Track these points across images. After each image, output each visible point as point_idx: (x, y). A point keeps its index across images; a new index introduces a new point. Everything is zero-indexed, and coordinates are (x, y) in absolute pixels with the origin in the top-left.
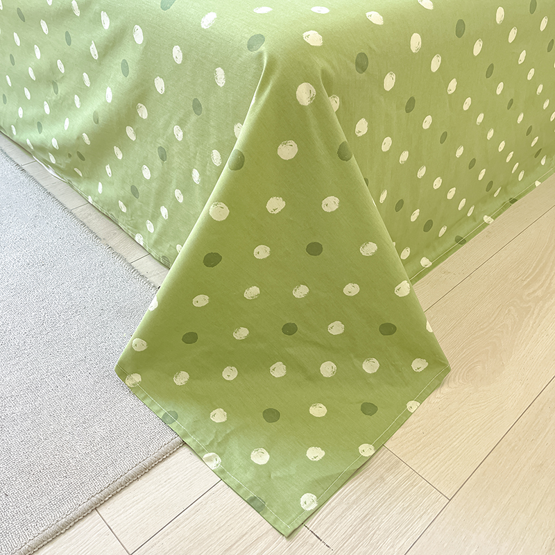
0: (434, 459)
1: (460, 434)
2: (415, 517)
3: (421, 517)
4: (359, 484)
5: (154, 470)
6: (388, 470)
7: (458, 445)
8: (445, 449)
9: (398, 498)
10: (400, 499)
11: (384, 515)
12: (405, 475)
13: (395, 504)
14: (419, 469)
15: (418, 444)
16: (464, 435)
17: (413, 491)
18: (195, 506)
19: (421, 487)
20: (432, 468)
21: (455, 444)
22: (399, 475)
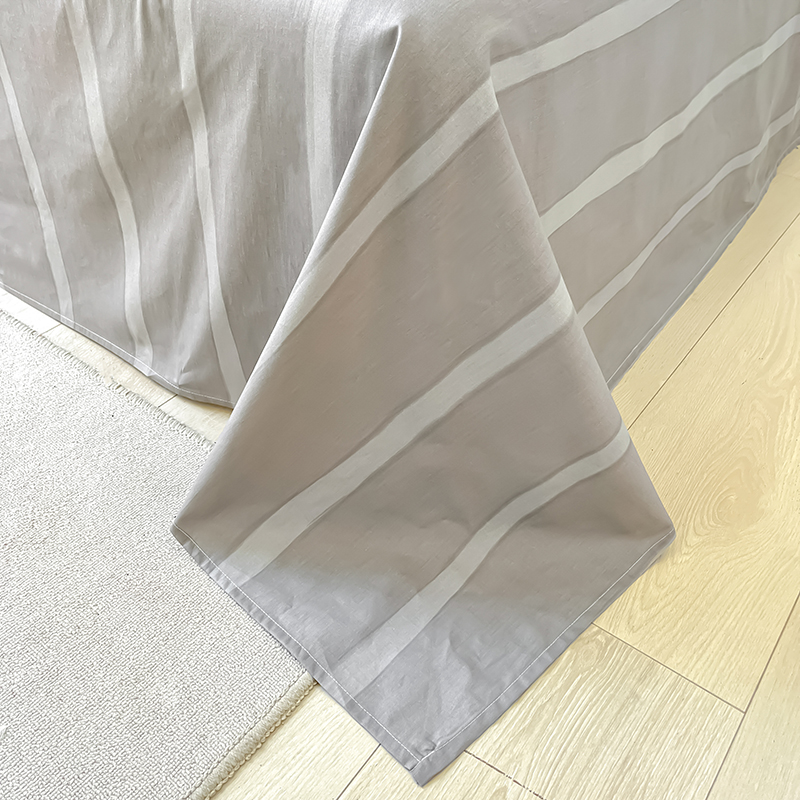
0: (704, 652)
1: (732, 607)
2: (700, 750)
3: (709, 747)
4: (602, 709)
5: (269, 742)
6: (641, 680)
7: (734, 624)
8: (717, 634)
9: (667, 722)
10: (670, 724)
11: (654, 754)
13: (665, 733)
14: (686, 672)
15: (675, 631)
16: (740, 605)
17: (686, 708)
18: (352, 792)
19: (697, 700)
20: (706, 666)
21: (728, 623)
22: (658, 687)
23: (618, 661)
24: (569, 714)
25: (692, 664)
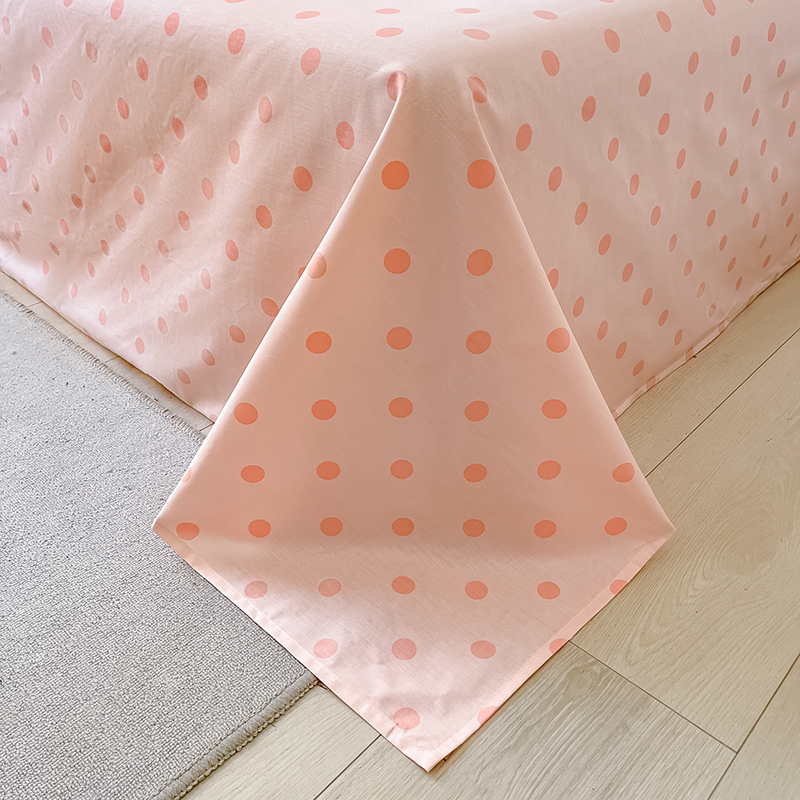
23: (612, 691)
24: (555, 738)
25: (687, 701)
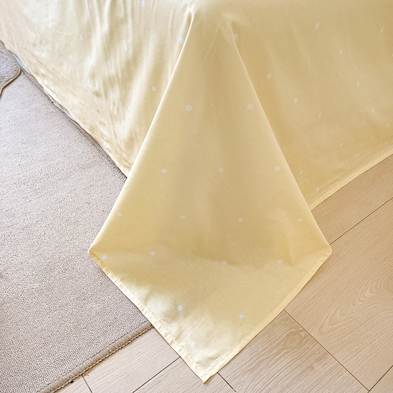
0: (356, 354)
1: (379, 334)
4: (293, 370)
6: (317, 360)
7: (378, 343)
8: (366, 346)
9: (325, 385)
10: (326, 387)
12: (331, 365)
14: (343, 362)
15: (343, 340)
16: (384, 334)
17: (337, 380)
18: (158, 378)
19: (345, 378)
20: (355, 362)
21: (375, 342)
22: (326, 366)
23: (308, 348)
24: (275, 368)
25: (348, 359)
